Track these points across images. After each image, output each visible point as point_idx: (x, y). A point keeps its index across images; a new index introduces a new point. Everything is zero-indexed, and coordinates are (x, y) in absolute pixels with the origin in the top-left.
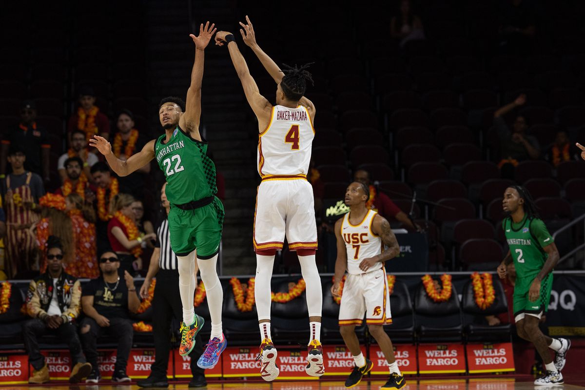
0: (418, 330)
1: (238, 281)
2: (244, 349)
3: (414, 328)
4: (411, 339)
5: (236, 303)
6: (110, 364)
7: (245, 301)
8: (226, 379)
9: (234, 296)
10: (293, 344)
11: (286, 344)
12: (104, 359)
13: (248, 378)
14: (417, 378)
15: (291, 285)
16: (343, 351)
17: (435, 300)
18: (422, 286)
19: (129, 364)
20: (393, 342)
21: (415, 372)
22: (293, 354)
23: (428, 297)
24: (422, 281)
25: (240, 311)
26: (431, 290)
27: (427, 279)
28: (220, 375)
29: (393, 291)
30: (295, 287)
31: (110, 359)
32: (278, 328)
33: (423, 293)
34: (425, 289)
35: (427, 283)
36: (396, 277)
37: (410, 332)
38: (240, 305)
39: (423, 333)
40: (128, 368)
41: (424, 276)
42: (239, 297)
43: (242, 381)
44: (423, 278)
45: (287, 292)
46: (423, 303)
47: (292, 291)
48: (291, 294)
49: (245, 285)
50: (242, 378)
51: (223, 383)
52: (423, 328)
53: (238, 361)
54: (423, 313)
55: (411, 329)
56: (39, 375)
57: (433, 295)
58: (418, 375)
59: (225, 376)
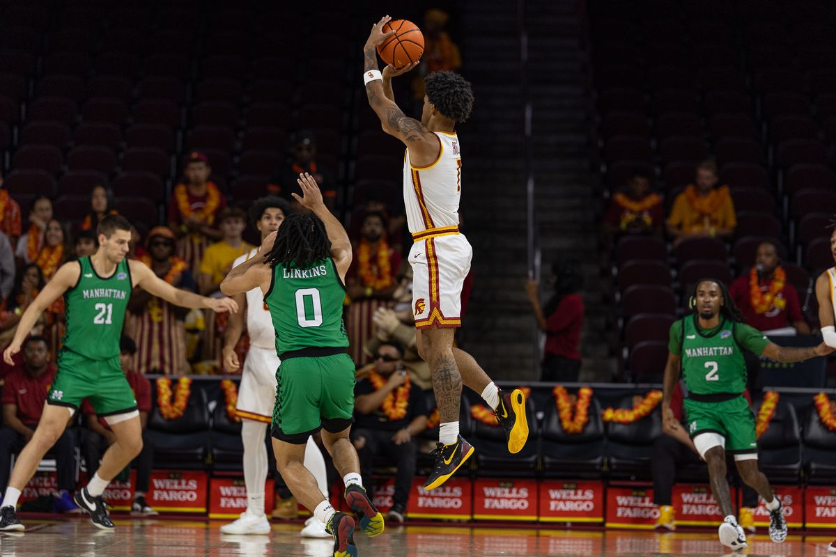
0: (806, 468)
1: (565, 391)
2: (568, 484)
3: (802, 464)
4: (796, 479)
5: (560, 421)
6: (386, 496)
7: (572, 418)
8: (544, 523)
9: (558, 411)
10: (638, 479)
11: (628, 479)
12: (378, 489)
13: (574, 524)
14: (802, 532)
15: (636, 400)
16: (703, 493)
17: (831, 429)
18: (815, 408)
19: (412, 497)
20: (771, 483)
21: (799, 525)
22: (635, 493)
23: (822, 423)
24: (814, 402)
25: (565, 431)
26: (827, 414)
27: (821, 399)
28: (534, 518)
29: (774, 415)
30: (642, 403)
31: (385, 490)
32: (616, 457)
33: (815, 418)
34: (818, 412)
35: (822, 404)
36: (781, 395)
37: (795, 470)
38: (566, 424)
39: (813, 472)
40: (410, 503)
41: (817, 394)
42: (565, 413)
43: (562, 527)
44: (816, 398)
45: (631, 408)
46: (815, 431)
47: (637, 407)
48: (636, 412)
49: (574, 397)
50: (565, 523)
51: (538, 529)
52: (813, 466)
53: (560, 500)
54: (814, 445)
55: (796, 466)
56: (287, 507)
57: (828, 422)
58: (804, 529)
59: (543, 519)
